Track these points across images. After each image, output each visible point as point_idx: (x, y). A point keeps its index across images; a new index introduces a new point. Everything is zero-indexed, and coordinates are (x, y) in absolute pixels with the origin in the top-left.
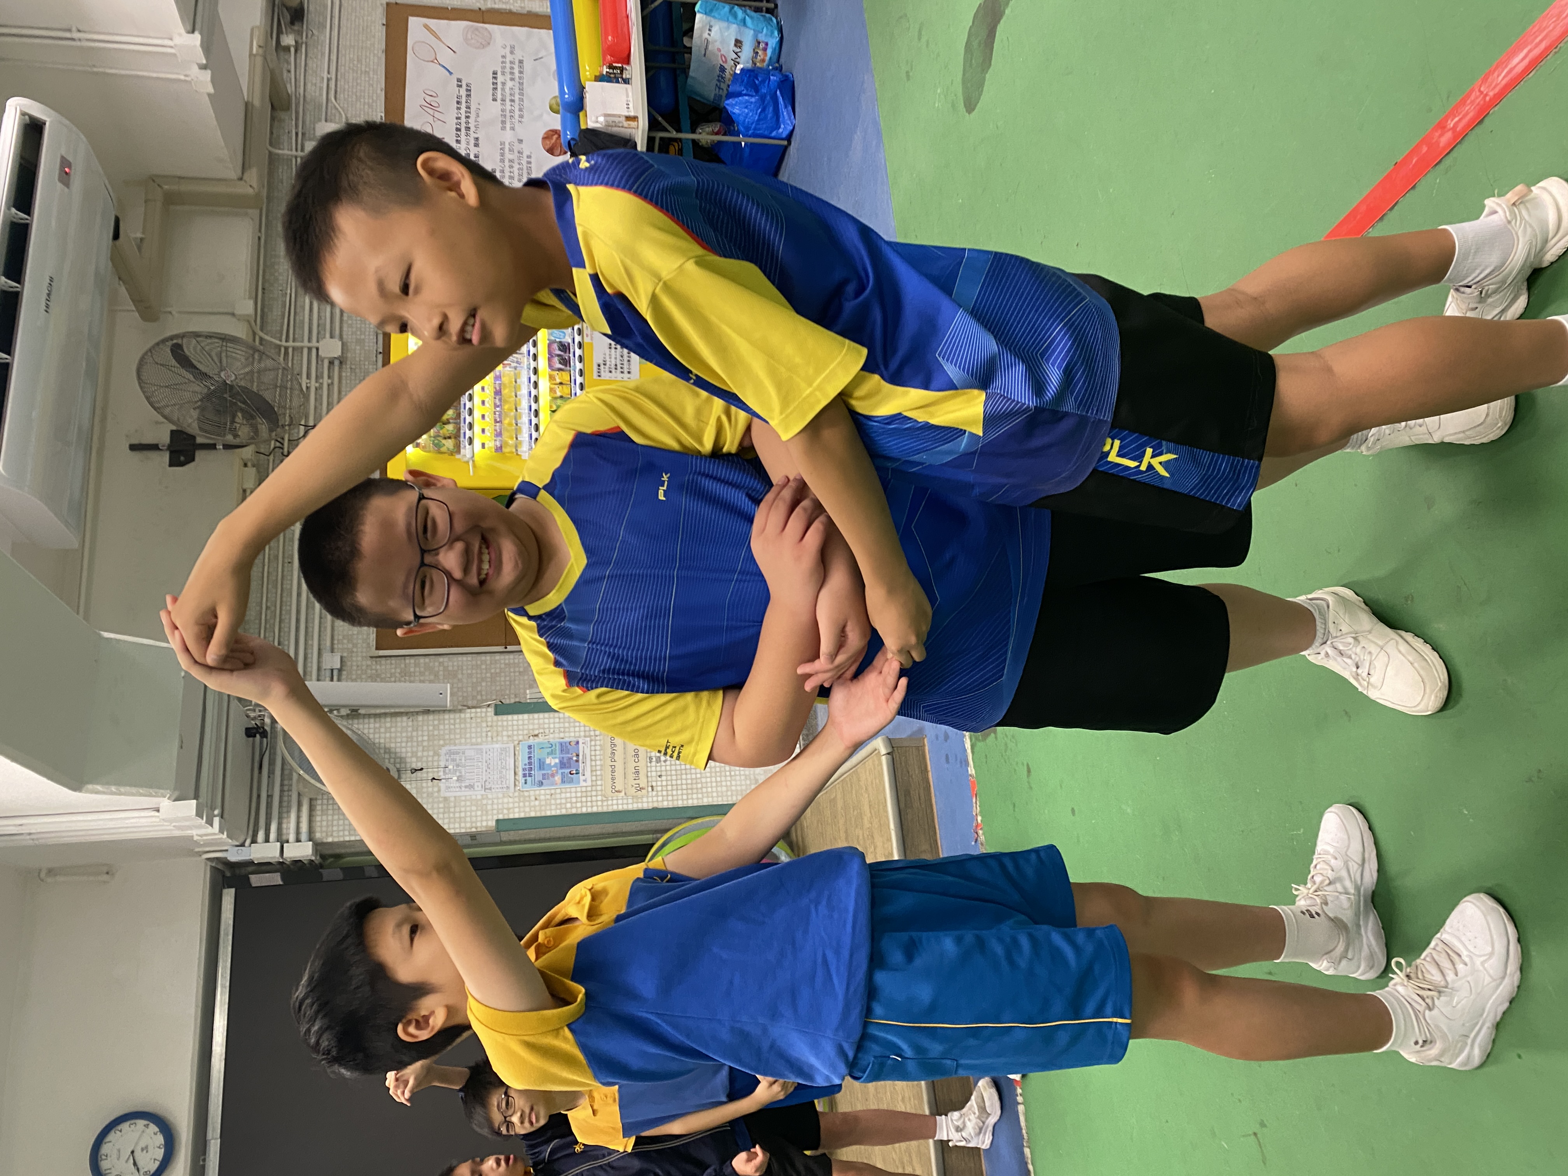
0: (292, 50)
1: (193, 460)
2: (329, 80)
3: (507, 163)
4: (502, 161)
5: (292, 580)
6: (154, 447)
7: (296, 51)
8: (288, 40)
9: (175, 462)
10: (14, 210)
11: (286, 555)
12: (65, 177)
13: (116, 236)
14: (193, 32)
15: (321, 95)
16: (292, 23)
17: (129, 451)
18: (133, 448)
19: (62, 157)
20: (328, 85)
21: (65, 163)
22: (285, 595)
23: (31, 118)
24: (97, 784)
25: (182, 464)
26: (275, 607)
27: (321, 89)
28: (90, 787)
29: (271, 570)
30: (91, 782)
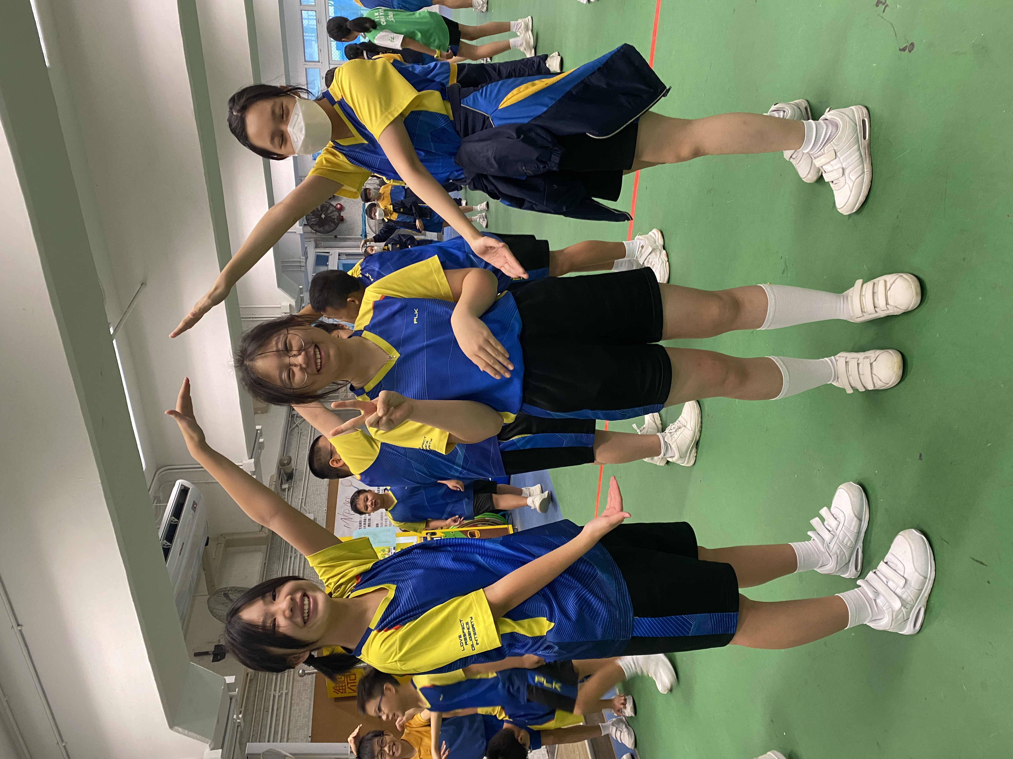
0: (287, 490)
1: (224, 658)
2: (302, 499)
3: (384, 521)
4: (382, 520)
5: (267, 720)
6: (206, 653)
7: (288, 490)
8: (286, 486)
9: (215, 660)
10: (173, 517)
11: (265, 707)
12: (194, 508)
13: (207, 544)
14: (251, 458)
15: (298, 505)
16: (287, 480)
17: (193, 657)
18: (197, 655)
19: (194, 501)
20: (302, 501)
21: (194, 503)
22: (263, 728)
23: (185, 487)
24: (180, 727)
25: (218, 660)
26: (257, 734)
27: (298, 503)
28: (176, 728)
29: (257, 715)
30: (177, 725)
